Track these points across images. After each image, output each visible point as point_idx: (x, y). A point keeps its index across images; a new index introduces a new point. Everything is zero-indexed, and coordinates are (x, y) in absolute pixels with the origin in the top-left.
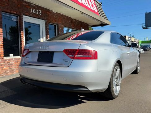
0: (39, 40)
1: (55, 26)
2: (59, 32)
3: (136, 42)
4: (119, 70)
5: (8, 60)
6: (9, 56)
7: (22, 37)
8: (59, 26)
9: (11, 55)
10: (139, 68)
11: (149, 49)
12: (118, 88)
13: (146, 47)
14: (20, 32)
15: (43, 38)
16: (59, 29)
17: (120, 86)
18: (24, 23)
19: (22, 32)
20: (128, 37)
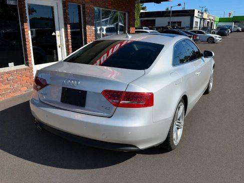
0: (54, 34)
1: (79, 7)
2: (87, 18)
3: (210, 19)
4: (182, 107)
5: (7, 73)
6: (8, 66)
7: (26, 33)
8: (86, 6)
9: (11, 64)
10: (211, 84)
11: (230, 32)
12: (180, 132)
13: (226, 29)
14: (23, 25)
15: (59, 30)
16: (86, 13)
17: (182, 129)
18: (27, 8)
19: (25, 24)
20: (199, 12)
